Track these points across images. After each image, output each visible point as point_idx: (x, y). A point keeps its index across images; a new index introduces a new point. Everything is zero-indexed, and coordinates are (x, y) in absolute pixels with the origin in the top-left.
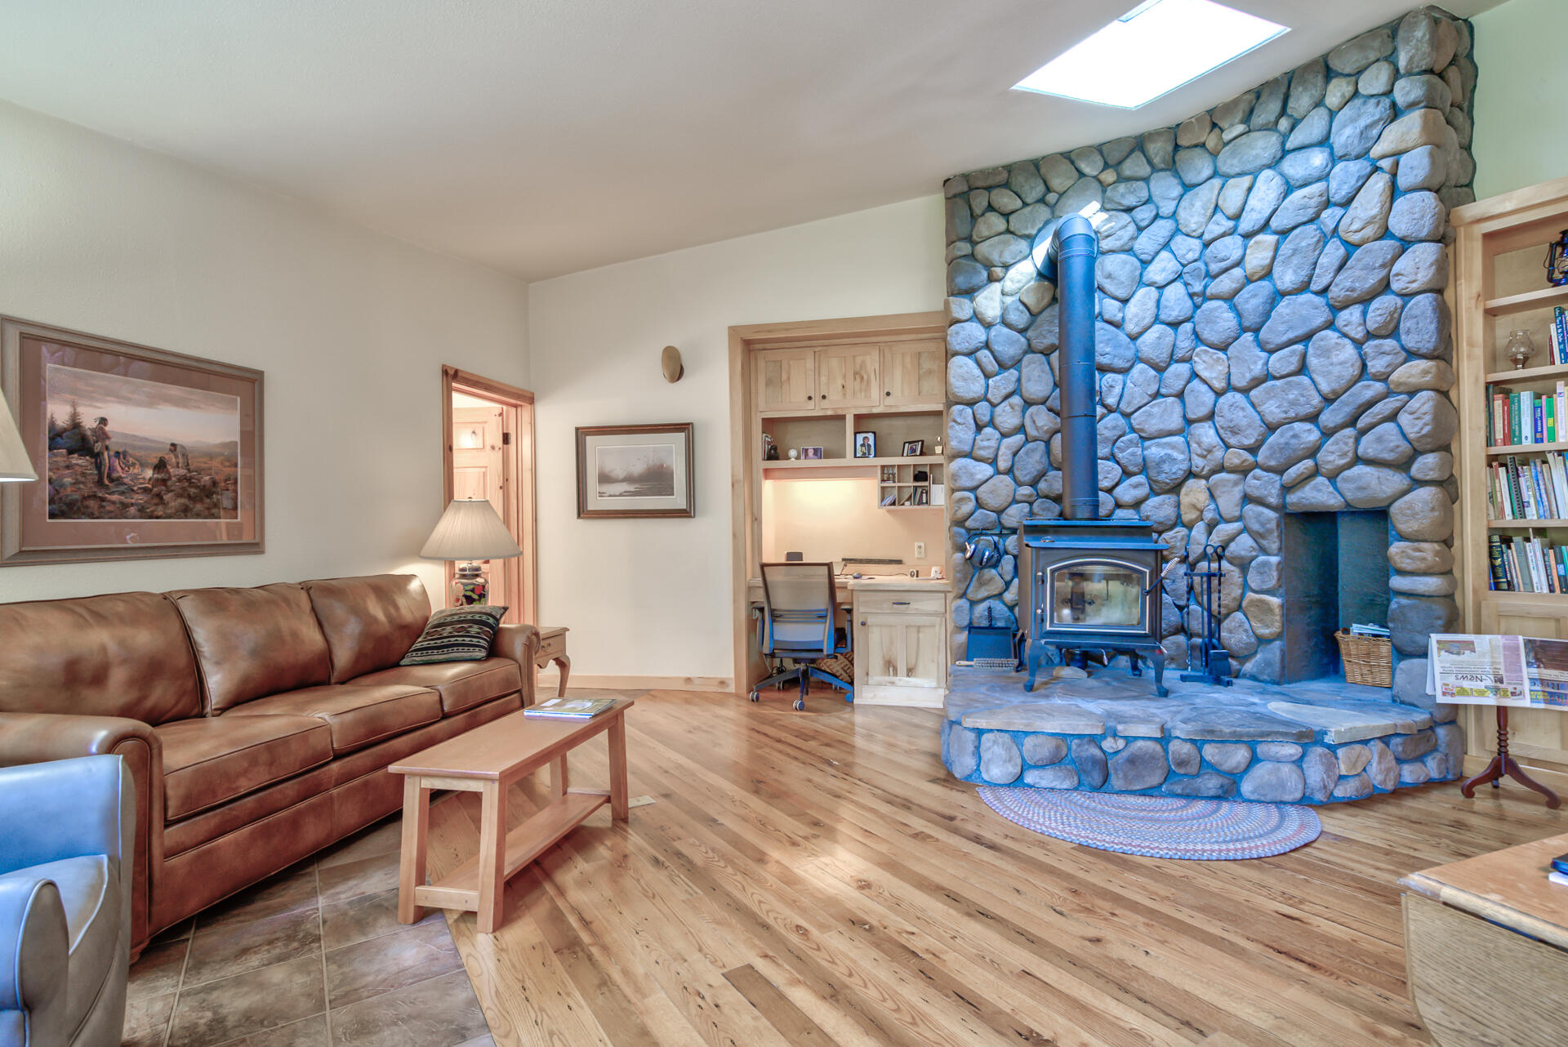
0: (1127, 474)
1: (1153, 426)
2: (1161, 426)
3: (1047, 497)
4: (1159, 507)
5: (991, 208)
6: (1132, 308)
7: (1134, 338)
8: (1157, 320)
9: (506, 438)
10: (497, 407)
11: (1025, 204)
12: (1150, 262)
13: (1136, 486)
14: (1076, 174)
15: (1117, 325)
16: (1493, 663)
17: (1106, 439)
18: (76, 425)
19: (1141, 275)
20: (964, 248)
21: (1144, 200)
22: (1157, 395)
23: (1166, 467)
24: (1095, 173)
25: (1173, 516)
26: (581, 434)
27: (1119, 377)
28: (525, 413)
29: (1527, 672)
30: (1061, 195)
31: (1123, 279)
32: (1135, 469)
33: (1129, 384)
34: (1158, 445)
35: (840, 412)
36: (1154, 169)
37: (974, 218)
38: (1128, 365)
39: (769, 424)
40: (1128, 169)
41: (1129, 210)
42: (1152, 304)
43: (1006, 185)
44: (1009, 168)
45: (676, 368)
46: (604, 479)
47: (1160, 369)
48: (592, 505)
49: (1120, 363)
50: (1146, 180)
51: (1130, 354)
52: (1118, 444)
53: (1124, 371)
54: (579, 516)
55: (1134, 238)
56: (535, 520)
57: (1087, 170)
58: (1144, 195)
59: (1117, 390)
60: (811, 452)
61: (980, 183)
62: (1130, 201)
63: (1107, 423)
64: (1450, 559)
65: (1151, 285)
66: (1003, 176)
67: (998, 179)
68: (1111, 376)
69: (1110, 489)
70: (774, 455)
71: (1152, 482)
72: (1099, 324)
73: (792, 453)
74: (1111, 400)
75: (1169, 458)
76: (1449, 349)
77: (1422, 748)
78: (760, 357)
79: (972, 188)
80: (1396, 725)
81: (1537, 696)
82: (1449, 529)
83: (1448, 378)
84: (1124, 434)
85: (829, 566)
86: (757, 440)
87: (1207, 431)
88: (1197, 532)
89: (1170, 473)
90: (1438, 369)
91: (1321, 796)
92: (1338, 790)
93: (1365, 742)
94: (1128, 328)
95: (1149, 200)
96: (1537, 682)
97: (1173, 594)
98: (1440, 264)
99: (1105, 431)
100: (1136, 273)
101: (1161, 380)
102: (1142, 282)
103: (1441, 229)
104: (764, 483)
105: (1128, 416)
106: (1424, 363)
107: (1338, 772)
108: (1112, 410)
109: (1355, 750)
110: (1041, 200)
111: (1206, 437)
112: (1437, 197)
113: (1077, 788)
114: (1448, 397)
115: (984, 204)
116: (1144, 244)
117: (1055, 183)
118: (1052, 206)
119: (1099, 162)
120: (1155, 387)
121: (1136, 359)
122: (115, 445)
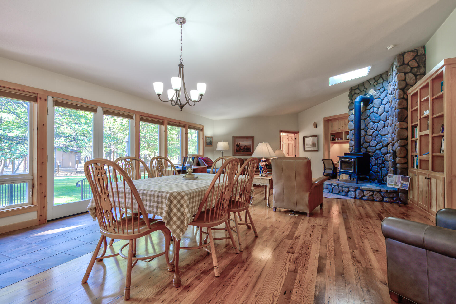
0: (378, 143)
1: (383, 133)
2: (384, 133)
3: (364, 148)
4: (383, 150)
5: (355, 93)
6: (380, 110)
7: (380, 115)
8: (384, 111)
9: (295, 139)
10: (294, 134)
11: (361, 92)
12: (383, 99)
13: (379, 146)
14: (370, 84)
15: (377, 113)
16: (395, 180)
17: (374, 137)
19: (382, 102)
20: (351, 101)
21: (382, 87)
22: (384, 127)
23: (384, 142)
24: (373, 83)
25: (386, 152)
26: (304, 138)
27: (377, 124)
28: (298, 134)
29: (400, 182)
30: (367, 88)
31: (377, 104)
32: (379, 142)
33: (379, 125)
34: (384, 137)
35: (342, 131)
36: (384, 80)
37: (353, 96)
38: (378, 121)
39: (332, 134)
40: (379, 81)
41: (379, 90)
42: (383, 108)
43: (358, 88)
44: (359, 85)
45: (316, 126)
46: (307, 145)
47: (385, 122)
48: (306, 149)
49: (376, 121)
50: (382, 83)
51: (378, 119)
52: (377, 137)
53: (378, 122)
54: (304, 151)
55: (380, 95)
56: (299, 151)
57: (371, 83)
58: (382, 86)
59: (376, 126)
60: (340, 139)
61: (353, 89)
62: (379, 88)
63: (374, 133)
64: (403, 161)
65: (383, 104)
66: (357, 87)
67: (356, 87)
68: (376, 123)
69: (375, 146)
70: (334, 140)
71: (383, 145)
72: (373, 113)
73: (336, 139)
74: (375, 128)
75: (385, 140)
76: (406, 119)
77: (391, 196)
78: (330, 122)
79: (352, 90)
80: (380, 190)
81: (401, 186)
82: (403, 155)
83: (405, 125)
84: (378, 135)
85: (332, 160)
86: (330, 137)
87: (389, 134)
88: (389, 155)
89: (385, 143)
90: (400, 124)
91: (358, 197)
92: (363, 198)
93: (371, 191)
94: (379, 113)
95: (383, 87)
96: (402, 184)
97: (386, 168)
98: (400, 104)
99: (374, 135)
100: (381, 102)
101: (385, 124)
102: (382, 104)
103: (402, 97)
104: (331, 145)
105: (379, 131)
106: (398, 123)
107: (363, 195)
108: (376, 130)
109: (368, 192)
110: (363, 90)
111: (389, 136)
112: (401, 90)
113: (329, 192)
114: (407, 129)
115: (354, 93)
116: (382, 96)
117: (366, 87)
118: (365, 91)
119: (374, 81)
120: (383, 125)
121: (380, 120)
122: (241, 145)
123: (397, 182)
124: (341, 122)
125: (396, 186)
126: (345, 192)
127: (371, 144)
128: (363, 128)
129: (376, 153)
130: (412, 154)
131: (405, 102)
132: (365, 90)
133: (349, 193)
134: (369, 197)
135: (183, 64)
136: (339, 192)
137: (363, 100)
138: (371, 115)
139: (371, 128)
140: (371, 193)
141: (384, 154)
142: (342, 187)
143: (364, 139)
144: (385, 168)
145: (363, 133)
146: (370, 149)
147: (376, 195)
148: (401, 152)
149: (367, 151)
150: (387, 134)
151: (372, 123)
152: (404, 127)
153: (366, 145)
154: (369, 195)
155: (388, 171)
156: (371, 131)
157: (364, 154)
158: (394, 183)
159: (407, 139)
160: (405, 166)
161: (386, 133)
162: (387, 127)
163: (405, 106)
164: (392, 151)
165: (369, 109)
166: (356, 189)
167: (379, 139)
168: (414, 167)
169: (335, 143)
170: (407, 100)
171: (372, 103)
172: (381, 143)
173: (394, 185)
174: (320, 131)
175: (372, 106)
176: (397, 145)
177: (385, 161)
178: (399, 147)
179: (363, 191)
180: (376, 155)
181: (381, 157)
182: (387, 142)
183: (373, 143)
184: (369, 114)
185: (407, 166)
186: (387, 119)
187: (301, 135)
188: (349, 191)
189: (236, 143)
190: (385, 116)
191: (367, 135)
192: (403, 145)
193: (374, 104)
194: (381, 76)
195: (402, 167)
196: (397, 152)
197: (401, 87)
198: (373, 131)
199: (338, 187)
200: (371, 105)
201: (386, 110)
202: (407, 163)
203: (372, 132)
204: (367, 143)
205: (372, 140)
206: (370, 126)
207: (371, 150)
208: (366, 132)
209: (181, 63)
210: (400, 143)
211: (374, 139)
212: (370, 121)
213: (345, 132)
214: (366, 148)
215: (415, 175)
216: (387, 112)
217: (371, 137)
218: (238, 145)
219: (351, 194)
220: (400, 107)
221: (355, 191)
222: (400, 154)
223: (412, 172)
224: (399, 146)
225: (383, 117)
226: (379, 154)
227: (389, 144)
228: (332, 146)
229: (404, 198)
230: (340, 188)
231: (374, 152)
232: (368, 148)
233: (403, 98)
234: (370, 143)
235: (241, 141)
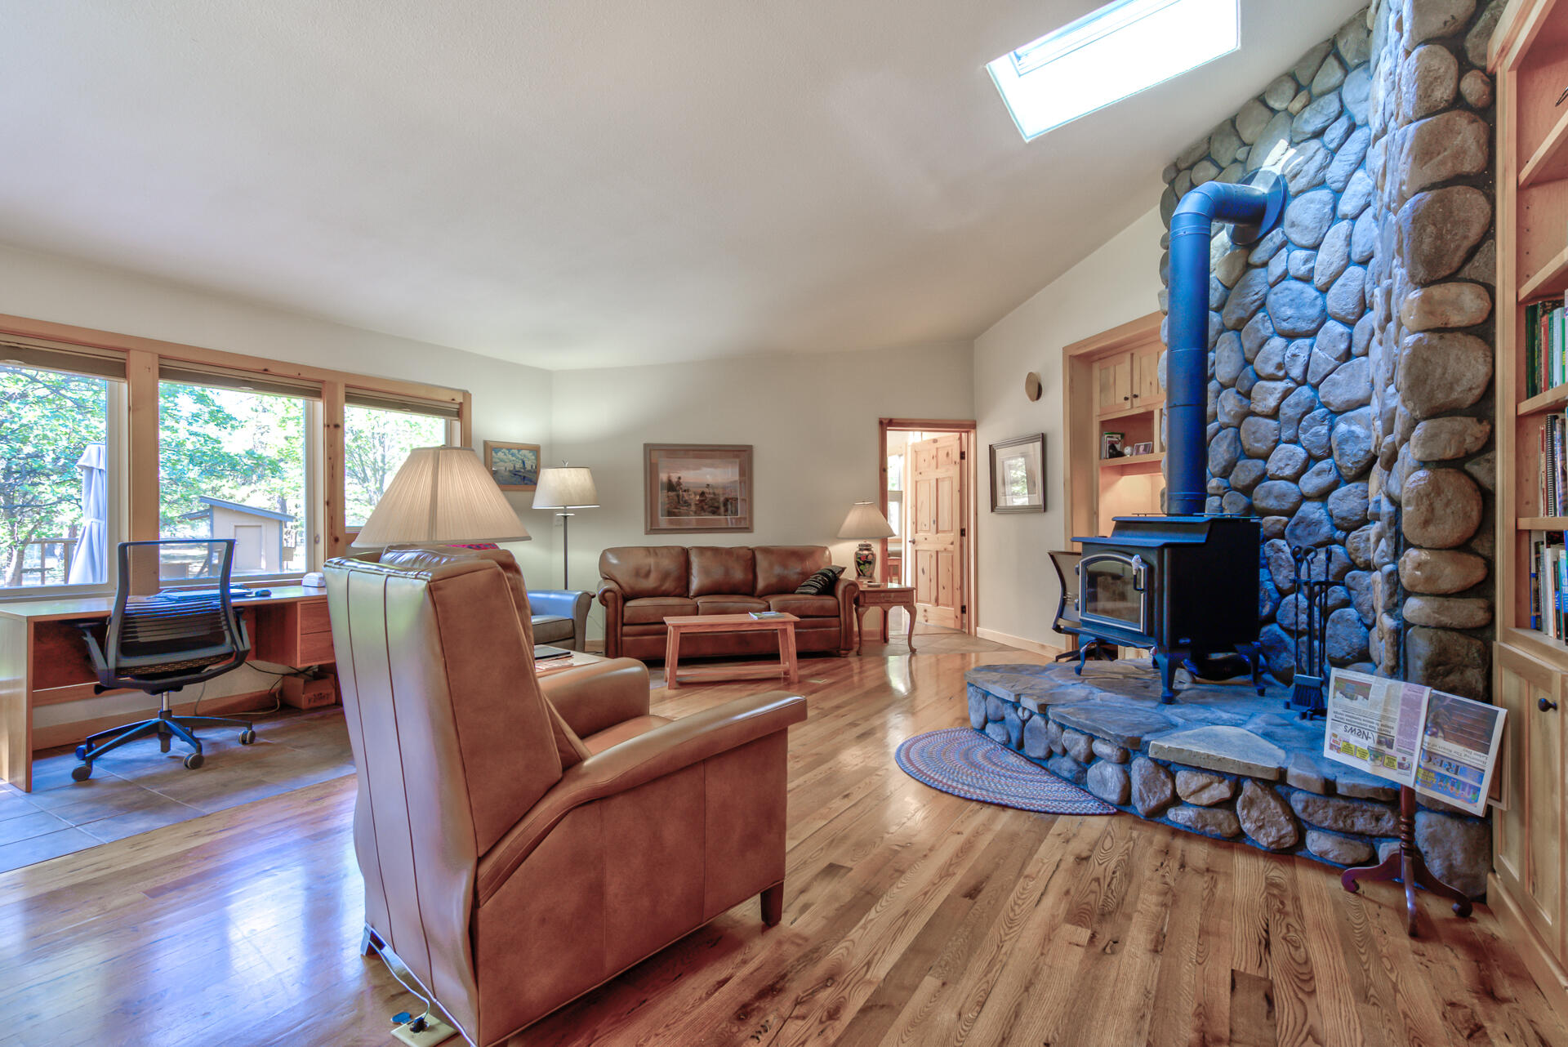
0: (1311, 459)
1: (1339, 397)
2: (1347, 396)
3: (1236, 489)
4: (1341, 499)
6: (1322, 255)
7: (1324, 290)
8: (1349, 261)
9: (962, 455)
10: (957, 434)
11: (1222, 170)
12: (1345, 187)
14: (1266, 113)
15: (1307, 279)
16: (1383, 717)
17: (1289, 420)
18: (670, 481)
19: (1334, 209)
21: (1333, 115)
22: (1348, 355)
23: (1348, 448)
24: (1284, 106)
25: (1359, 510)
26: (993, 450)
27: (1308, 341)
28: (971, 434)
29: (1420, 738)
30: (1253, 145)
31: (1307, 223)
32: (1317, 452)
33: (1315, 350)
34: (1346, 421)
35: (1150, 409)
36: (1346, 69)
37: (1178, 201)
38: (1314, 326)
39: (1107, 426)
40: (1318, 85)
41: (1319, 134)
42: (1340, 244)
43: (1208, 157)
44: (1210, 139)
45: (1036, 391)
46: (1004, 483)
47: (1351, 325)
48: (1001, 503)
49: (1304, 326)
50: (1338, 88)
51: (1314, 312)
52: (1304, 423)
53: (1312, 334)
54: (993, 510)
55: (1323, 167)
56: (976, 514)
57: (1276, 105)
58: (1335, 107)
59: (1303, 357)
60: (1141, 449)
61: (1184, 166)
62: (1316, 123)
63: (1291, 399)
64: (1452, 575)
65: (1344, 217)
66: (1203, 147)
67: (1197, 154)
68: (1299, 342)
69: (1295, 479)
70: (1115, 453)
71: (1338, 468)
72: (1285, 284)
73: (1127, 450)
74: (1296, 372)
75: (1352, 437)
76: (1479, 260)
77: (1361, 823)
78: (1096, 366)
79: (1179, 171)
80: (1282, 773)
81: (1425, 776)
82: (1449, 529)
83: (1466, 303)
84: (1310, 409)
86: (1097, 441)
87: (1375, 401)
88: (1373, 529)
89: (1351, 457)
90: (1426, 300)
91: (1140, 808)
92: (1172, 814)
93: (1222, 776)
94: (1316, 279)
95: (1342, 111)
96: (1430, 756)
97: (1358, 607)
98: (1424, 151)
99: (1287, 411)
100: (1327, 209)
101: (1351, 336)
102: (1334, 217)
103: (1443, 93)
104: (1103, 479)
105: (1315, 387)
106: (1415, 295)
107: (1168, 792)
108: (1299, 384)
109: (1202, 779)
110: (1235, 161)
111: (1374, 408)
112: (1437, 48)
113: (1006, 744)
114: (1483, 331)
116: (1336, 171)
117: (1248, 135)
118: (1244, 162)
119: (1289, 88)
120: (1343, 346)
121: (1324, 316)
122: (684, 486)
123: (1394, 733)
124: (1144, 361)
125: (1390, 765)
126: (1075, 761)
127: (1271, 467)
128: (1233, 374)
129: (1302, 520)
130: (1525, 524)
131: (1467, 132)
132: (1241, 154)
133: (1093, 771)
134: (1208, 815)
136: (1050, 754)
137: (1222, 209)
138: (1271, 298)
139: (1270, 369)
140: (1221, 791)
141: (1350, 525)
142: (1062, 727)
143: (1237, 438)
144: (1351, 612)
145: (1223, 406)
146: (1269, 493)
147: (1250, 803)
148: (1431, 509)
149: (1250, 509)
150: (1365, 403)
151: (1277, 342)
152: (1456, 319)
153: (1245, 472)
154: (1206, 798)
155: (1369, 627)
156: (1271, 392)
158: (1371, 744)
159: (1483, 406)
160: (1469, 612)
161: (1360, 392)
162: (1366, 354)
163: (1471, 164)
164: (1386, 507)
165: (1265, 265)
166: (1130, 750)
167: (1316, 434)
168: (1538, 625)
169: (1124, 470)
171: (1279, 221)
172: (1330, 455)
173: (1376, 755)
174: (1053, 412)
175: (1279, 239)
176: (1409, 454)
177: (1353, 566)
178: (1421, 474)
179: (1167, 768)
180: (1298, 532)
181: (1332, 541)
182: (1364, 446)
183: (1286, 458)
184: (1264, 289)
185: (1480, 617)
186: (1364, 307)
187: (984, 437)
188: (1092, 757)
189: (663, 477)
190: (1355, 287)
191: (1254, 414)
192: (1449, 453)
193: (1293, 225)
194: (1330, 49)
195: (1445, 620)
196: (1407, 510)
197: (1436, 23)
198: (1281, 386)
199: (1043, 723)
200: (1276, 236)
201: (1357, 252)
202: (1483, 589)
203: (1278, 395)
204: (1250, 462)
205: (1277, 442)
206: (1267, 360)
207: (1271, 503)
208: (1247, 395)
210: (1426, 441)
211: (1287, 434)
212: (1267, 329)
214: (1248, 490)
215: (1545, 706)
216: (1364, 263)
217: (1273, 423)
218: (671, 487)
219: (1103, 782)
220: (1430, 173)
221: (1125, 761)
222: (1426, 523)
223: (1523, 670)
224: (1423, 464)
225: (1341, 298)
226: (1318, 523)
227: (1374, 459)
228: (1110, 485)
229: (1459, 858)
230: (1053, 728)
231: (1290, 513)
232: (1259, 491)
233: (1458, 101)
234: (1265, 457)
235: (688, 469)
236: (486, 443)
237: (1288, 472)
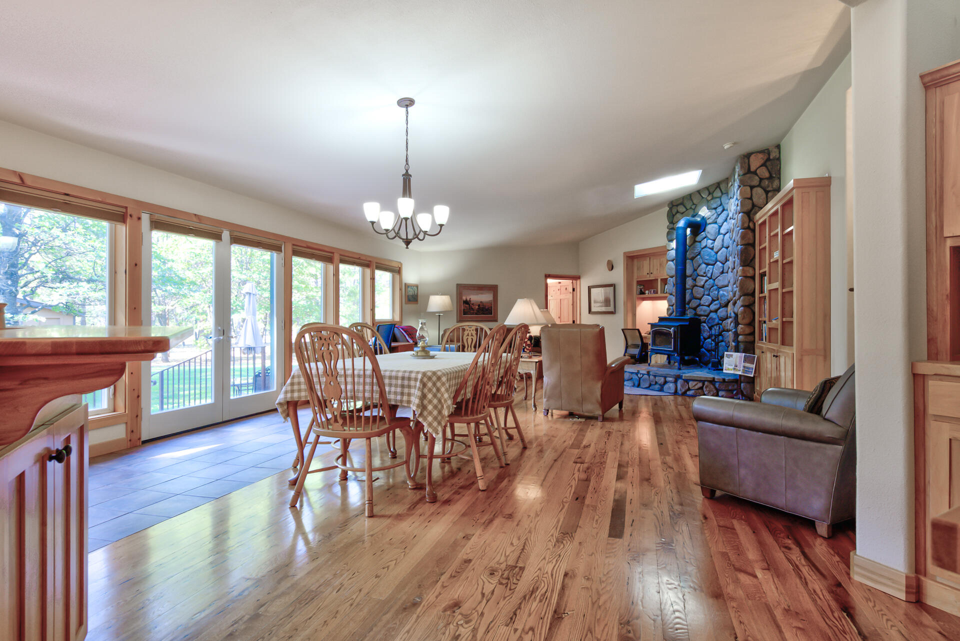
0: (713, 301)
1: (720, 284)
2: (723, 284)
3: (691, 308)
4: (722, 312)
5: (678, 212)
6: (716, 243)
7: (717, 253)
8: (723, 247)
9: (574, 290)
10: (571, 281)
11: (687, 210)
12: (722, 226)
13: (716, 304)
14: (701, 198)
15: (712, 249)
16: (736, 361)
17: (707, 289)
18: (466, 300)
19: (719, 231)
20: (671, 226)
21: (719, 205)
22: (722, 272)
23: (723, 298)
24: (706, 197)
25: (726, 315)
26: (589, 288)
27: (712, 267)
28: (578, 281)
29: (743, 364)
30: (696, 205)
31: (712, 233)
32: (715, 299)
33: (714, 270)
34: (723, 291)
35: (656, 278)
36: (722, 193)
37: (674, 216)
38: (714, 263)
39: (639, 283)
40: (715, 194)
41: (715, 209)
42: (721, 241)
43: (682, 204)
44: (683, 198)
45: (611, 267)
46: (595, 302)
47: (724, 264)
48: (593, 310)
49: (711, 262)
50: (720, 197)
51: (714, 259)
52: (711, 290)
53: (713, 265)
54: (589, 313)
55: (717, 218)
56: (580, 314)
57: (704, 196)
58: (719, 203)
59: (711, 271)
60: (652, 292)
61: (674, 204)
62: (715, 206)
63: (707, 283)
64: (748, 331)
65: (722, 234)
66: (681, 201)
67: (679, 202)
68: (710, 266)
69: (709, 306)
70: (642, 293)
71: (720, 303)
72: (706, 249)
73: (647, 292)
74: (709, 275)
75: (724, 295)
76: (753, 262)
77: (730, 388)
78: (636, 261)
79: (673, 206)
80: (714, 378)
81: (745, 371)
82: (747, 321)
83: (750, 272)
84: (713, 287)
85: (638, 330)
86: (635, 288)
87: (730, 286)
88: (729, 320)
89: (724, 300)
90: (743, 270)
91: (680, 393)
92: (688, 393)
93: (700, 381)
94: (714, 249)
95: (721, 204)
96: (744, 367)
97: (725, 342)
98: (743, 237)
99: (707, 286)
100: (717, 230)
101: (723, 267)
102: (719, 233)
103: (746, 225)
104: (637, 303)
105: (714, 280)
106: (741, 268)
107: (687, 387)
108: (710, 279)
109: (696, 383)
110: (691, 208)
111: (729, 288)
112: (745, 215)
113: (634, 386)
114: (753, 278)
115: (676, 211)
116: (720, 220)
117: (695, 202)
118: (694, 209)
119: (707, 193)
120: (722, 270)
121: (717, 261)
122: (472, 302)
123: (738, 364)
124: (655, 261)
125: (737, 371)
126: (660, 385)
127: (702, 302)
128: (691, 273)
129: (711, 318)
130: (760, 319)
131: (750, 234)
132: (693, 207)
133: (666, 387)
134: (697, 391)
135: (410, 172)
136: (650, 385)
137: (690, 225)
138: (702, 252)
139: (702, 273)
140: (700, 385)
141: (723, 319)
142: (655, 376)
143: (692, 293)
144: (723, 343)
145: (689, 282)
146: (702, 310)
147: (706, 387)
148: (744, 316)
149: (696, 314)
150: (727, 286)
151: (704, 266)
152: (749, 275)
153: (694, 303)
154: (696, 387)
155: (728, 347)
156: (702, 280)
157: (690, 319)
158: (733, 367)
159: (753, 294)
160: (750, 338)
161: (726, 283)
162: (727, 273)
163: (751, 242)
164: (733, 315)
165: (700, 242)
166: (677, 378)
167: (715, 294)
168: (762, 340)
169: (644, 299)
170: (754, 231)
171: (704, 230)
172: (718, 300)
173: (734, 369)
174: (618, 276)
175: (704, 236)
176: (739, 303)
177: (724, 331)
178: (742, 308)
179: (687, 381)
180: (710, 321)
181: (718, 324)
182: (727, 298)
183: (706, 299)
184: (700, 249)
185: (753, 339)
186: (727, 260)
187: (584, 284)
188: (666, 382)
189: (464, 298)
190: (725, 254)
191: (697, 286)
192: (747, 304)
193: (708, 232)
194: (718, 185)
195: (747, 340)
196: (739, 316)
197: (745, 209)
198: (705, 278)
199: (648, 377)
201: (725, 245)
202: (753, 333)
203: (704, 281)
204: (696, 300)
205: (704, 295)
206: (701, 270)
207: (702, 313)
208: (695, 280)
209: (407, 171)
210: (744, 301)
211: (706, 293)
212: (701, 261)
213: (662, 280)
214: (695, 309)
215: (763, 352)
216: (727, 248)
217: (702, 289)
218: (466, 302)
219: (670, 388)
220: (744, 242)
221: (676, 382)
222: (743, 319)
223: (760, 348)
224: (742, 306)
225: (721, 255)
226: (715, 319)
227: (729, 302)
228: (640, 304)
229: (749, 392)
230: (652, 377)
231: (707, 316)
232: (698, 309)
233: (749, 228)
234: (700, 299)
235: (473, 294)
236: (405, 284)
237: (707, 304)
